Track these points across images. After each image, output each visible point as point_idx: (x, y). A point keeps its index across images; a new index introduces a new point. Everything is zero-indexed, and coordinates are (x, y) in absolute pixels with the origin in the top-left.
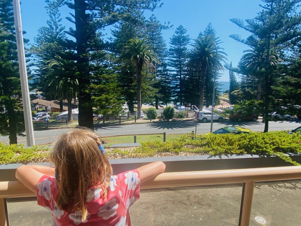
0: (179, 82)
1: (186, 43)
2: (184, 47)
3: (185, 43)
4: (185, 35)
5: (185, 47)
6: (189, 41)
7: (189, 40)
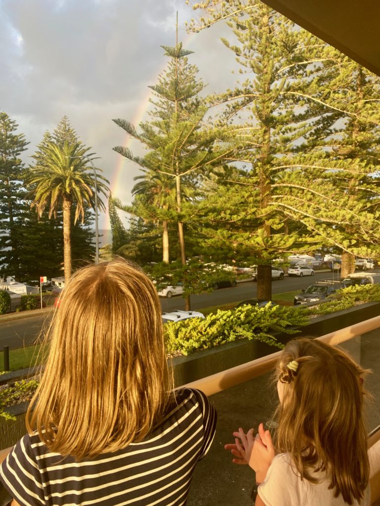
0: (8, 231)
1: (18, 151)
2: (15, 157)
3: (16, 149)
4: (14, 133)
5: (18, 157)
6: (24, 147)
7: (25, 145)
